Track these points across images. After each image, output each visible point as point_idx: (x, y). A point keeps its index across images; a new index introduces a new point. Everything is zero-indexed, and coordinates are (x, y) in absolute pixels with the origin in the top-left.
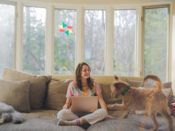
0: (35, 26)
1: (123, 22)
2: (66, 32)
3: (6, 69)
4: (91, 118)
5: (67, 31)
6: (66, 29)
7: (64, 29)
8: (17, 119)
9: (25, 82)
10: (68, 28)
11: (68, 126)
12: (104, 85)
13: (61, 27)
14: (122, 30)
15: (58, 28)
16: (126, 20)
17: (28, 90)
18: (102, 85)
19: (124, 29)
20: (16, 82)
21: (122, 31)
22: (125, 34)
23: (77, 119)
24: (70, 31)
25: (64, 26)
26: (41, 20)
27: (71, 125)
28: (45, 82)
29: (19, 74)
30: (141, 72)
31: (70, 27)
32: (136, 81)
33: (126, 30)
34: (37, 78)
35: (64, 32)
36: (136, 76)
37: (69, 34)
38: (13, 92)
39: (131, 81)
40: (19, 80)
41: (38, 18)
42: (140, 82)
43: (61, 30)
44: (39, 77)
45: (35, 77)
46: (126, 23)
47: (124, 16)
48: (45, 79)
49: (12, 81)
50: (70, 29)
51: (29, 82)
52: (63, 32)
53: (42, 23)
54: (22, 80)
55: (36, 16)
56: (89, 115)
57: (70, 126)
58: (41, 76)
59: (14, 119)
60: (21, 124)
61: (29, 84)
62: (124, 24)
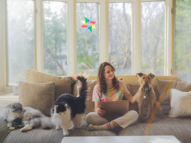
0: (50, 19)
1: (146, 11)
2: (89, 28)
3: (29, 71)
4: (122, 121)
5: (90, 26)
6: (89, 24)
7: (87, 25)
8: (46, 125)
9: (50, 84)
10: (91, 23)
11: (98, 131)
12: (134, 86)
13: (84, 22)
14: (144, 20)
15: (80, 24)
16: (149, 9)
17: (54, 93)
18: (132, 86)
19: (147, 19)
20: (41, 84)
21: (144, 22)
22: (148, 25)
23: (108, 123)
24: (94, 27)
25: (86, 22)
26: (56, 12)
27: (102, 130)
28: (70, 83)
29: (43, 75)
30: (171, 70)
31: (93, 23)
32: (167, 81)
33: (149, 20)
34: (62, 80)
35: (87, 28)
36: (166, 74)
37: (92, 30)
38: (38, 95)
39: (163, 81)
40: (43, 82)
41: (53, 11)
42: (173, 82)
43: (84, 26)
44: (65, 78)
45: (60, 78)
46: (149, 12)
47: (147, 5)
48: (71, 80)
49: (36, 84)
50: (94, 24)
51: (54, 84)
52: (85, 28)
53: (57, 16)
54: (46, 82)
55: (51, 8)
56: (120, 118)
57: (100, 131)
58: (66, 77)
59: (43, 124)
60: (50, 130)
61: (54, 86)
62: (146, 14)
